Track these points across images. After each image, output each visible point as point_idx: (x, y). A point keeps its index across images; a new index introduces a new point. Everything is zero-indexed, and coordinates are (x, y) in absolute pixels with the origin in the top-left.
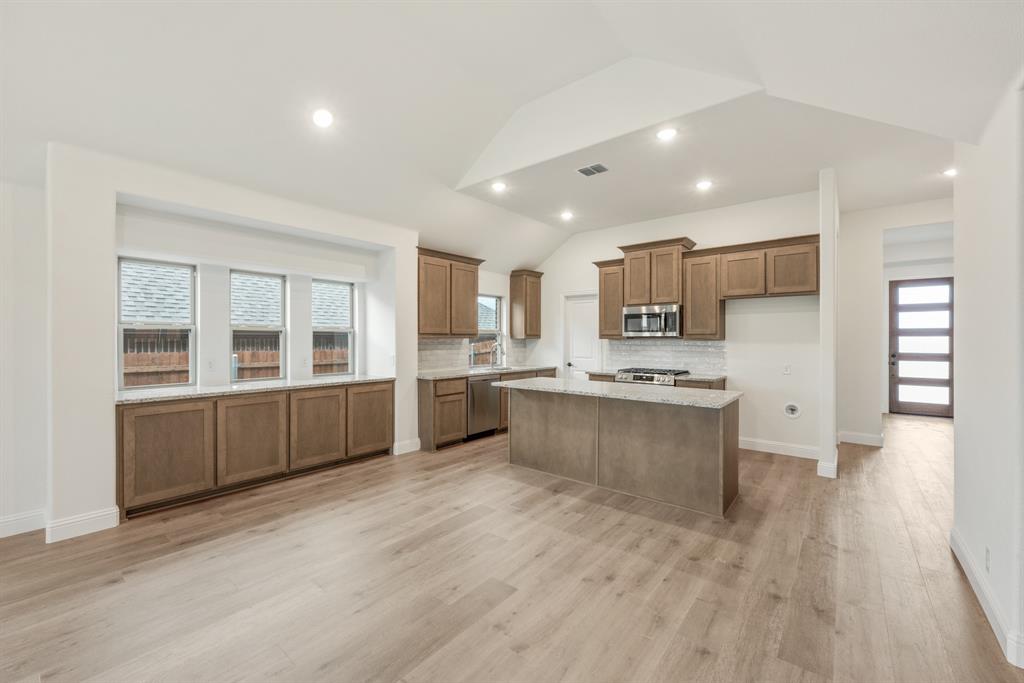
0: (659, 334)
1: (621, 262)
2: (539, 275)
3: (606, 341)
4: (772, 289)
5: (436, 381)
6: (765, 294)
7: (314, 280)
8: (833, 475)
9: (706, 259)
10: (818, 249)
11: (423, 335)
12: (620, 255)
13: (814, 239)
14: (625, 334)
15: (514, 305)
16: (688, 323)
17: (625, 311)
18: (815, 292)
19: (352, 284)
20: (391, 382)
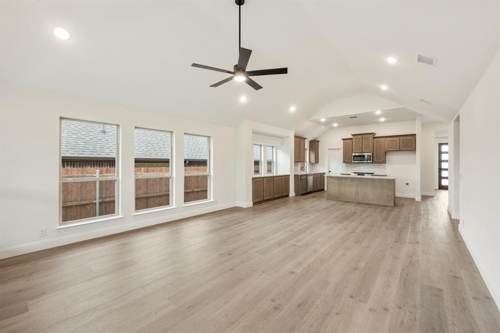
0: (366, 162)
1: (352, 139)
2: (318, 142)
3: (344, 164)
4: (401, 149)
5: (301, 175)
6: (400, 150)
7: (268, 146)
8: (420, 200)
9: (381, 139)
10: (415, 138)
11: (295, 162)
12: (352, 137)
13: (415, 135)
14: (353, 162)
15: (311, 152)
16: (375, 159)
17: (353, 154)
18: (415, 150)
19: (273, 147)
20: (289, 175)
